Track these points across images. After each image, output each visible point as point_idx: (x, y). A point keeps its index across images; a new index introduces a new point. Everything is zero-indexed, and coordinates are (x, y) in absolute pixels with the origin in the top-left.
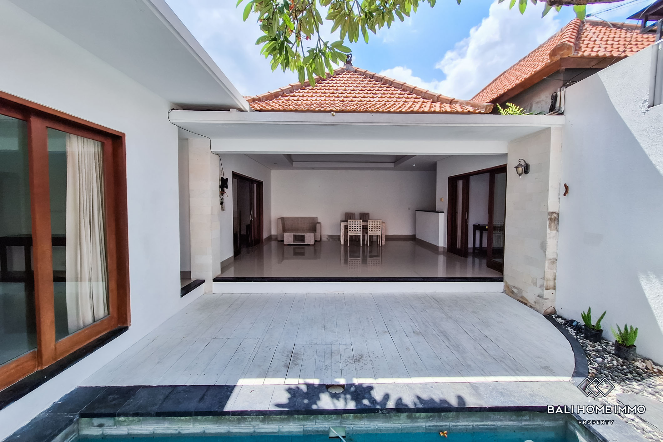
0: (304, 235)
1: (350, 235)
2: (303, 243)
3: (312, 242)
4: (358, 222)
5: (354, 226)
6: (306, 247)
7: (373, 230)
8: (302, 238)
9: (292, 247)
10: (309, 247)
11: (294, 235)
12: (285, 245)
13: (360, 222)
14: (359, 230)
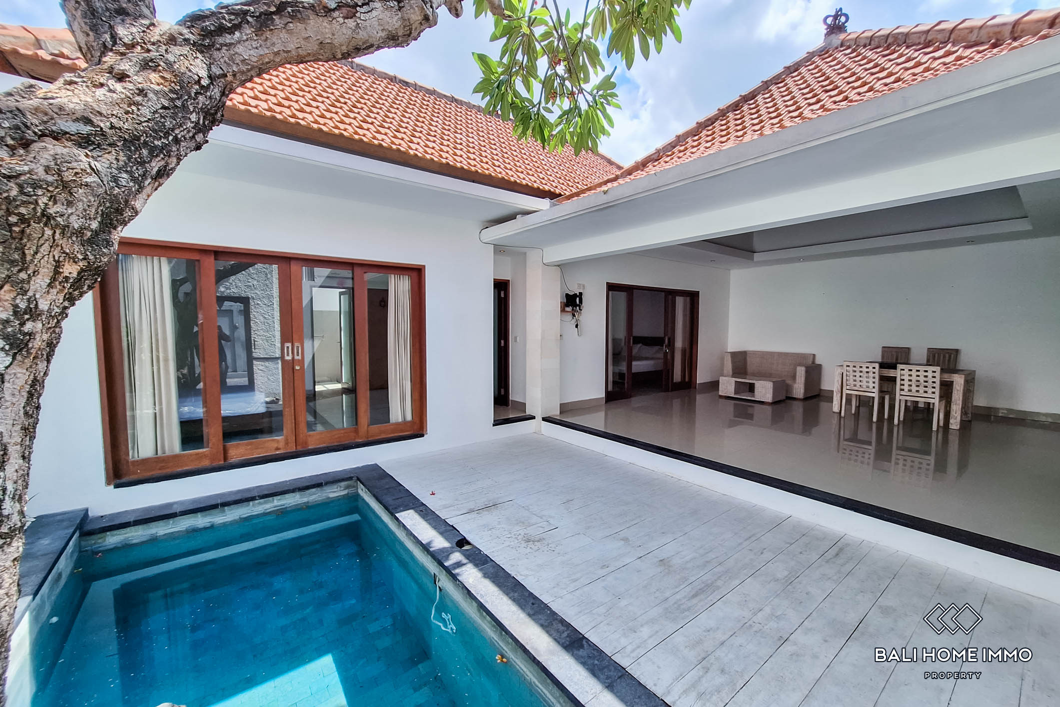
0: (754, 384)
1: (847, 394)
2: (751, 397)
3: (769, 398)
4: (867, 367)
5: (858, 376)
6: (755, 405)
7: (914, 388)
8: (751, 388)
9: (733, 402)
10: (762, 406)
11: (736, 381)
12: (721, 397)
13: (874, 368)
14: (871, 385)
